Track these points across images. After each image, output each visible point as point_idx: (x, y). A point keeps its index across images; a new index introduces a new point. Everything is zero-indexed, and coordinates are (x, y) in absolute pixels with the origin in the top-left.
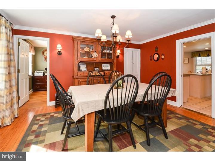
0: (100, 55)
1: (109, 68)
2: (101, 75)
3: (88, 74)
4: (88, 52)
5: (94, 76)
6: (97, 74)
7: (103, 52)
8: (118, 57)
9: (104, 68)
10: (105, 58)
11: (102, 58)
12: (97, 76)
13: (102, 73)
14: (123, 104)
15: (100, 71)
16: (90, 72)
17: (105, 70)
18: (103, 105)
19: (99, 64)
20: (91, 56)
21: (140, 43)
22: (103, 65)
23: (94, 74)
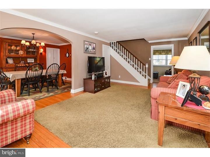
0: (25, 52)
1: (33, 61)
2: (26, 66)
3: (15, 65)
4: (15, 50)
5: (20, 67)
6: (22, 65)
7: (29, 50)
8: (41, 54)
9: (28, 61)
10: (29, 54)
11: (27, 54)
12: (22, 67)
13: (27, 65)
14: (34, 76)
15: (26, 64)
16: (17, 64)
17: (30, 63)
18: (25, 76)
19: (25, 59)
20: (17, 53)
21: (59, 45)
22: (28, 59)
23: (20, 65)
